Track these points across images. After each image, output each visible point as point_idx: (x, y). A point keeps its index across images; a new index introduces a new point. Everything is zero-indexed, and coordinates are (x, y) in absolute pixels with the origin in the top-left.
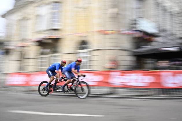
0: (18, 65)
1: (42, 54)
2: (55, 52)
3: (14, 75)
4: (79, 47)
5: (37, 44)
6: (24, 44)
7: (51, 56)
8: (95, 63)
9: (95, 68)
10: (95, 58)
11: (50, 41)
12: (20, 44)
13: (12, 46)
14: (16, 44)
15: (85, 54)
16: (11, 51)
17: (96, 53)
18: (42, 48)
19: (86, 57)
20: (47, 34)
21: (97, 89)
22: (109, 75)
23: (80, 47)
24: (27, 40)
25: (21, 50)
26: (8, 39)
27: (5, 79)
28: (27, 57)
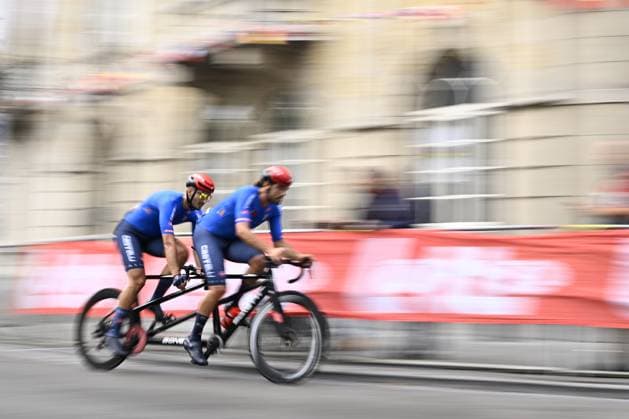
0: (82, 200)
1: (212, 133)
2: (286, 121)
3: (62, 256)
4: (424, 89)
5: (182, 75)
6: (112, 79)
7: (267, 147)
8: (523, 184)
9: (523, 216)
10: (523, 155)
11: (253, 59)
12: (88, 79)
13: (45, 90)
14: (68, 79)
15: (459, 130)
16: (44, 118)
17: (525, 124)
18: (211, 99)
19: (467, 151)
20: (237, 17)
21: (539, 344)
22: (609, 255)
23: (428, 93)
24: (129, 55)
25: (91, 113)
26: (25, 53)
27: (15, 278)
28: (126, 150)
